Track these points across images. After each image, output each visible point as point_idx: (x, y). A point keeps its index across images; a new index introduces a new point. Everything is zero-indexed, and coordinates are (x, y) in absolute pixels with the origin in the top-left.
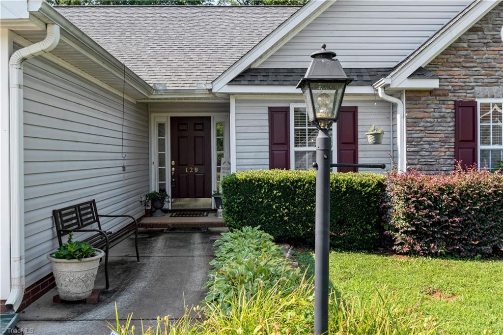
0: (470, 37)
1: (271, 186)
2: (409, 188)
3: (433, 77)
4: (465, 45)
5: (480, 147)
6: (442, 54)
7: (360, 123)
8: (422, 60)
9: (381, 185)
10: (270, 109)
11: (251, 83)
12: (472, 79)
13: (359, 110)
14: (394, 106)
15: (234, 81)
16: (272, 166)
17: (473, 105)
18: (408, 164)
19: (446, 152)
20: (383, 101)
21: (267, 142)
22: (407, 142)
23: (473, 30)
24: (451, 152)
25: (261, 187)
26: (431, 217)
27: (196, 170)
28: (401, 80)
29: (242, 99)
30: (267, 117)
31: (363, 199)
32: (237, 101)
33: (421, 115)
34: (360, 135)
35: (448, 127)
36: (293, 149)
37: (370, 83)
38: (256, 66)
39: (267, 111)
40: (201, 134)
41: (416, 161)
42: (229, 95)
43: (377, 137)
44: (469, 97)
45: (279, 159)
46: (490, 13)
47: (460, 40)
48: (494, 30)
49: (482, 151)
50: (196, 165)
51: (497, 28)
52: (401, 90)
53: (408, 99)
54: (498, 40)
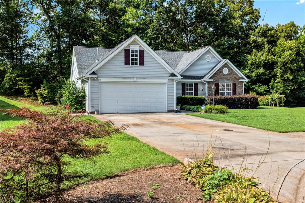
3: (212, 79)
4: (218, 73)
5: (220, 92)
7: (198, 86)
10: (182, 84)
12: (218, 79)
14: (205, 84)
16: (182, 95)
17: (218, 84)
20: (203, 83)
21: (181, 90)
22: (208, 90)
23: (219, 70)
24: (215, 92)
28: (206, 79)
33: (210, 86)
34: (198, 89)
36: (186, 92)
37: (201, 79)
41: (209, 94)
43: (202, 90)
44: (218, 82)
45: (183, 93)
47: (216, 72)
51: (222, 70)
52: (206, 81)
53: (208, 82)
54: (222, 72)
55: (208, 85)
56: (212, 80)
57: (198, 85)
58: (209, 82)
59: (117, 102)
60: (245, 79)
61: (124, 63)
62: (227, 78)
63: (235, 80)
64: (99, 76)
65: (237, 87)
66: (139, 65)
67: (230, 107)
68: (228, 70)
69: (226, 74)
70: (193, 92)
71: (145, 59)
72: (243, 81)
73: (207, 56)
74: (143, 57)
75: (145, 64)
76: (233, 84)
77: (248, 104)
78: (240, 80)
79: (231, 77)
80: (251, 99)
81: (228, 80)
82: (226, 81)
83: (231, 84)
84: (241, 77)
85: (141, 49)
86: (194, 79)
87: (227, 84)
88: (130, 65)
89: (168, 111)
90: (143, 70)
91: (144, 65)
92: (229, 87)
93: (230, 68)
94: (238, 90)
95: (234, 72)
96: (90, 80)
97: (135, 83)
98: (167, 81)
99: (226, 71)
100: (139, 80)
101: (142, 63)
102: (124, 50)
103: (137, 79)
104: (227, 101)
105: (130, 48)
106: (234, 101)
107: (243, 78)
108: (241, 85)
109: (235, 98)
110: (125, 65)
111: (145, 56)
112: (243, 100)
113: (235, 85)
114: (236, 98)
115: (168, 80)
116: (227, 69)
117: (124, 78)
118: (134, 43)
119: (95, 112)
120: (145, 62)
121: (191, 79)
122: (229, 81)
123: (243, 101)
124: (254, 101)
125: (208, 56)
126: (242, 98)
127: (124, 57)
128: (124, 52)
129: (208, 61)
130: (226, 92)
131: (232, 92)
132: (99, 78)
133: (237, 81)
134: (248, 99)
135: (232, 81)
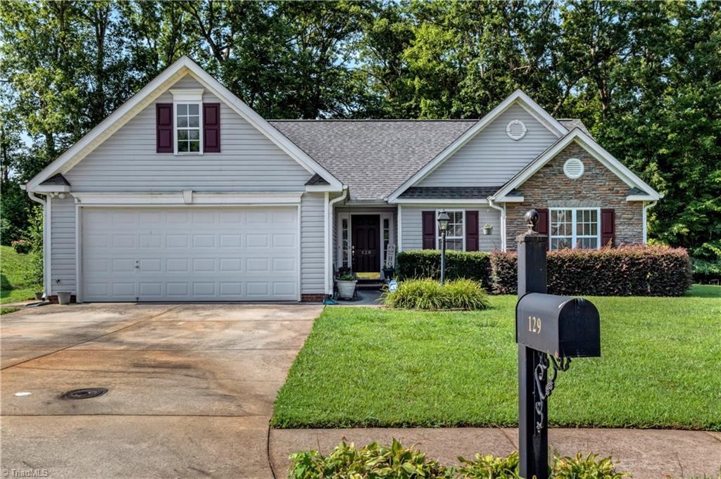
0: (545, 170)
1: (425, 258)
2: (499, 258)
3: (520, 196)
4: (542, 175)
5: (551, 237)
6: (528, 180)
7: (480, 221)
8: (515, 185)
9: (487, 259)
10: (423, 212)
11: (412, 197)
12: (546, 195)
13: (480, 213)
14: (499, 211)
15: (403, 196)
16: (424, 248)
17: (546, 211)
18: (507, 247)
20: (491, 208)
21: (421, 233)
22: (507, 233)
23: (547, 166)
25: (419, 258)
26: (509, 273)
27: (370, 252)
28: (501, 197)
29: (405, 207)
30: (421, 218)
31: (475, 265)
32: (402, 208)
33: (515, 217)
34: (480, 229)
36: (438, 238)
37: (485, 197)
38: (414, 186)
39: (421, 214)
40: (373, 227)
41: (512, 245)
42: (397, 204)
43: (489, 231)
44: (544, 207)
45: (428, 242)
46: (557, 156)
47: (538, 172)
48: (559, 166)
49: (552, 239)
50: (369, 249)
51: (561, 165)
52: (503, 203)
53: (507, 207)
54: (562, 173)
55: (507, 214)
56: (521, 199)
57: (480, 217)
58: (510, 206)
59: (137, 267)
60: (646, 194)
61: (155, 147)
62: (580, 192)
63: (614, 198)
64: (73, 188)
65: (617, 222)
66: (205, 151)
67: (574, 288)
68: (585, 164)
69: (577, 180)
70: (461, 240)
71: (222, 132)
72: (641, 202)
73: (512, 122)
74: (217, 127)
75: (222, 147)
76: (602, 210)
77: (642, 279)
78: (631, 198)
79: (593, 190)
80: (655, 260)
81: (585, 197)
82: (574, 201)
83: (594, 212)
84: (632, 187)
85: (208, 101)
86: (461, 197)
87: (579, 213)
88: (173, 152)
89: (302, 298)
90: (219, 168)
91: (219, 151)
92: (587, 220)
93: (592, 157)
94: (621, 230)
95: (608, 170)
96: (49, 200)
97: (189, 208)
98: (299, 200)
99: (574, 169)
100: (202, 199)
101: (213, 145)
102: (155, 107)
103: (195, 195)
104: (561, 266)
105: (175, 98)
106: (585, 268)
107: (639, 191)
108: (633, 214)
109: (591, 257)
110: (158, 151)
111: (222, 122)
112: (625, 266)
113: (609, 216)
114: (597, 259)
115: (302, 197)
116: (578, 161)
117: (151, 192)
118: (187, 81)
119: (57, 296)
120: (222, 142)
121: (453, 197)
122: (585, 202)
123: (622, 267)
124: (669, 269)
125: (517, 121)
126: (618, 258)
127: (155, 127)
128: (154, 111)
129: (517, 138)
130: (574, 236)
131: (598, 236)
132: (74, 195)
133: (619, 202)
134: (643, 262)
135: (599, 202)
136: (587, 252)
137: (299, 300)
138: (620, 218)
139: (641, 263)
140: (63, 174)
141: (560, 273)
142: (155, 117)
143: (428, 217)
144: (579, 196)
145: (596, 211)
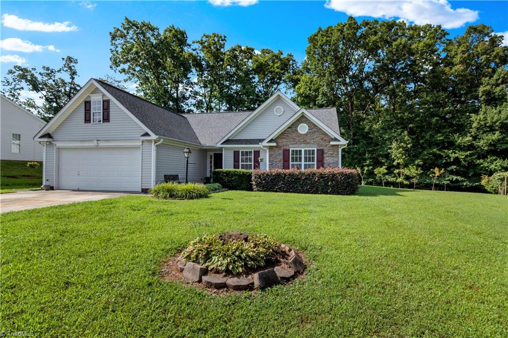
0: (288, 130)
3: (274, 142)
4: (286, 132)
5: (291, 163)
6: (279, 135)
7: (260, 155)
8: (272, 137)
10: (234, 151)
11: (227, 144)
12: (289, 142)
14: (266, 150)
15: (222, 144)
16: (234, 168)
17: (289, 150)
18: (269, 168)
19: (281, 164)
20: (263, 148)
21: (233, 161)
22: (269, 161)
23: (289, 128)
24: (282, 164)
28: (265, 143)
30: (233, 154)
32: (225, 149)
33: (273, 153)
35: (281, 157)
36: (240, 163)
37: (259, 144)
38: (230, 139)
39: (233, 152)
42: (222, 147)
44: (288, 148)
45: (236, 166)
46: (294, 122)
47: (284, 131)
48: (295, 127)
49: (292, 164)
51: (297, 127)
52: (267, 146)
53: (269, 148)
54: (297, 131)
55: (269, 152)
56: (275, 144)
57: (261, 153)
58: (271, 148)
59: (79, 175)
60: (339, 141)
61: (84, 121)
62: (306, 141)
63: (324, 143)
64: (54, 140)
65: (325, 155)
66: (103, 122)
68: (309, 126)
69: (305, 134)
70: (251, 164)
71: (111, 113)
72: (338, 145)
73: (277, 107)
74: (108, 111)
75: (110, 120)
76: (317, 150)
78: (332, 143)
79: (313, 139)
81: (308, 143)
82: (303, 145)
83: (313, 151)
84: (333, 137)
85: (104, 99)
87: (305, 151)
88: (91, 123)
89: (142, 191)
90: (108, 129)
91: (109, 122)
92: (309, 154)
93: (312, 123)
94: (327, 160)
95: (321, 129)
97: (97, 148)
98: (141, 144)
99: (303, 129)
100: (101, 144)
101: (106, 119)
102: (84, 102)
103: (98, 142)
105: (92, 98)
106: (297, 179)
107: (336, 140)
108: (334, 151)
110: (85, 123)
111: (111, 108)
113: (321, 153)
114: (303, 174)
115: (142, 142)
116: (305, 125)
117: (82, 141)
118: (97, 90)
120: (110, 117)
121: (246, 144)
122: (308, 145)
123: (316, 179)
125: (279, 107)
126: (314, 174)
127: (84, 111)
128: (84, 105)
129: (279, 115)
130: (303, 163)
131: (315, 163)
132: (53, 142)
133: (326, 146)
134: (327, 176)
135: (316, 145)
136: (309, 171)
137: (140, 191)
138: (327, 154)
139: (325, 177)
140: (50, 133)
141: (284, 181)
142: (84, 107)
143: (236, 154)
144: (305, 142)
145: (314, 150)
